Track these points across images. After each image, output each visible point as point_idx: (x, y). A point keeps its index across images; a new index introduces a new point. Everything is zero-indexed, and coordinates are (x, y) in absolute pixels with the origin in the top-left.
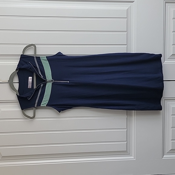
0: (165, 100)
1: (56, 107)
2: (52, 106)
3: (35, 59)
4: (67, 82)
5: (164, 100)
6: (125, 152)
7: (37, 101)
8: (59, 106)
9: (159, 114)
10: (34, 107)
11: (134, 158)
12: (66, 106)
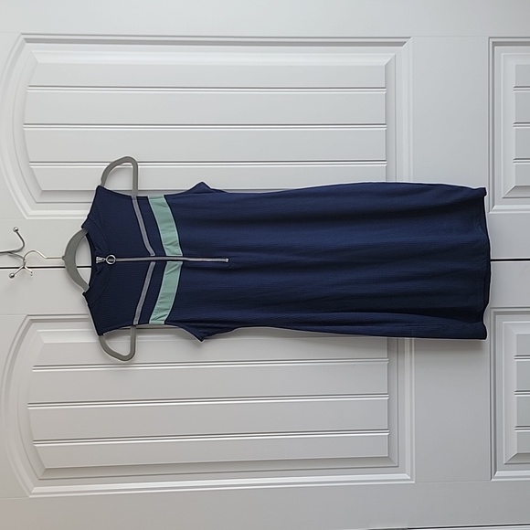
0: (496, 313)
1: (192, 326)
2: (180, 324)
3: (135, 202)
4: (223, 260)
5: (492, 313)
6: (386, 461)
7: (139, 310)
8: (198, 324)
9: (480, 348)
10: (132, 325)
11: (412, 477)
12: (217, 325)
